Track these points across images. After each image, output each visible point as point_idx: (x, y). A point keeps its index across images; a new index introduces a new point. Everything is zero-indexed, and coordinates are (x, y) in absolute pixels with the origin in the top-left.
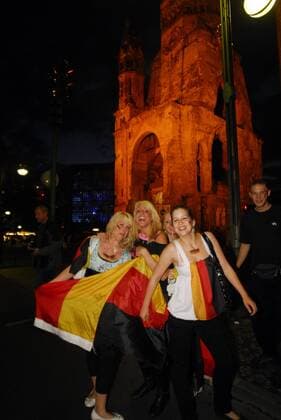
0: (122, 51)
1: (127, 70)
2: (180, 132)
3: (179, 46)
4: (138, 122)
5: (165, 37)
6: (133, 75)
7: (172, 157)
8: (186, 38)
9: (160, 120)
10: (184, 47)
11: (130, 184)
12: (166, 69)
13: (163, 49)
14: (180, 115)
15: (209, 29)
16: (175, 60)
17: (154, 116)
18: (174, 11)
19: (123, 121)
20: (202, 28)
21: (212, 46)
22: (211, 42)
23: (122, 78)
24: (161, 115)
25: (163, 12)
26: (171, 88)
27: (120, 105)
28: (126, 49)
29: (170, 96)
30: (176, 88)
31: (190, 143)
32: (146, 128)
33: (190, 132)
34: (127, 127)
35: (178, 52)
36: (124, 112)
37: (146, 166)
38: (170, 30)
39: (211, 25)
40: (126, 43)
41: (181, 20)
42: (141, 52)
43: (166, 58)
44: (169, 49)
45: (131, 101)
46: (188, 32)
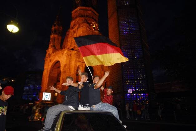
0: (53, 26)
1: (54, 34)
2: (70, 61)
3: (76, 27)
4: (54, 56)
5: (72, 24)
6: (56, 36)
7: (65, 72)
8: (79, 25)
9: (62, 56)
10: (78, 28)
11: (47, 82)
12: (71, 35)
13: (71, 28)
14: (71, 55)
15: (88, 23)
16: (74, 32)
17: (60, 54)
18: (76, 15)
19: (49, 54)
20: (85, 23)
21: (89, 29)
22: (89, 28)
23: (52, 36)
24: (63, 54)
25: (72, 15)
26: (71, 43)
27: (49, 47)
28: (55, 26)
29: (71, 46)
30: (73, 43)
31: (74, 66)
32: (57, 59)
33: (74, 62)
34: (50, 57)
35: (76, 30)
36: (50, 50)
37: (57, 75)
38: (74, 22)
39: (89, 22)
40: (55, 23)
41: (78, 18)
42: (61, 27)
43: (71, 31)
44: (73, 28)
45: (54, 46)
46: (80, 23)
